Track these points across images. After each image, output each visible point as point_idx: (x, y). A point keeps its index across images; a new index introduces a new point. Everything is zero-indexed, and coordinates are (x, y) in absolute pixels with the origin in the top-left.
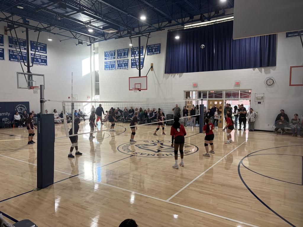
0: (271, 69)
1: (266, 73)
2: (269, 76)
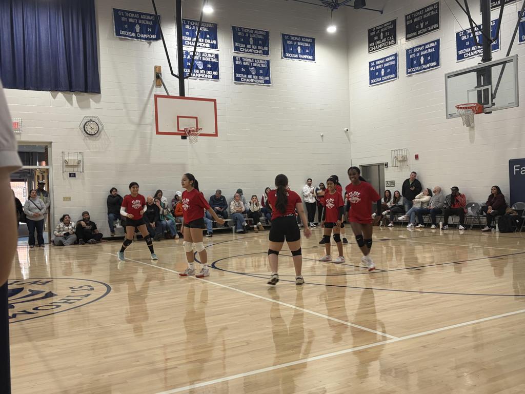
0: (91, 100)
1: (81, 107)
2: (88, 113)
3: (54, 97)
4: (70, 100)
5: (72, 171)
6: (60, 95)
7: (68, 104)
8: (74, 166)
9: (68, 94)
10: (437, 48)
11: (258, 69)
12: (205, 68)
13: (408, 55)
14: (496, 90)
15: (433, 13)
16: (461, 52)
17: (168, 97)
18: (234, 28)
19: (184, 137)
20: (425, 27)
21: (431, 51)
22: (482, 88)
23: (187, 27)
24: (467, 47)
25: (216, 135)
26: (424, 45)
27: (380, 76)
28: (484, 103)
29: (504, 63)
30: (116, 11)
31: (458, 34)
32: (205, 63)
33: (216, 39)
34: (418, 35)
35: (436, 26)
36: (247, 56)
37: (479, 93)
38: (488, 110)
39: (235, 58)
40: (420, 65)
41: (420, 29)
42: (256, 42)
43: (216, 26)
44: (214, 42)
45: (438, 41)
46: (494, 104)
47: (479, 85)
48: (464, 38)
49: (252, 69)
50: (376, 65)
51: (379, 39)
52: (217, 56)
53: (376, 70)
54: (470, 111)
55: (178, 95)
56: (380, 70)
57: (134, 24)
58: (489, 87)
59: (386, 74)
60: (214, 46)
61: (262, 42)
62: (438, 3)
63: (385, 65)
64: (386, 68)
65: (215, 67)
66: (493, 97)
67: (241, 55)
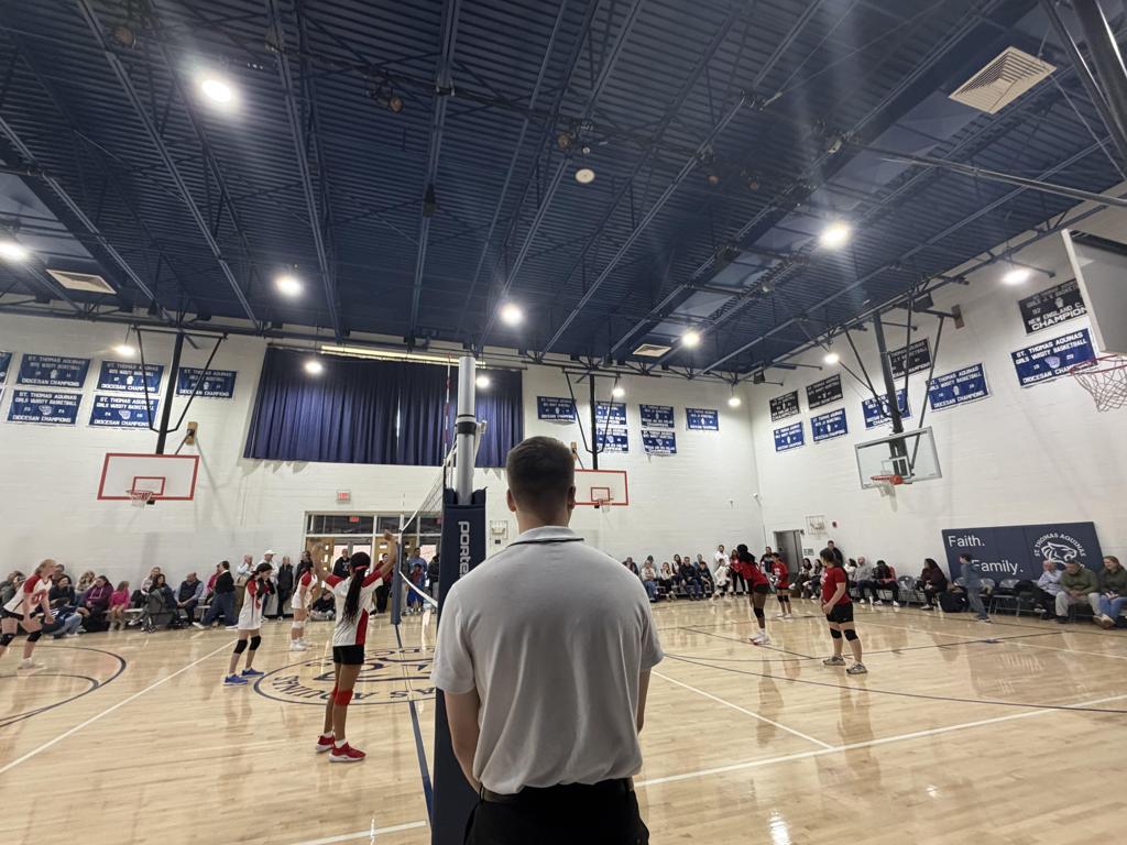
3: (486, 472)
4: (499, 476)
5: (497, 538)
6: (491, 470)
7: (497, 478)
8: (499, 534)
9: (497, 470)
10: (843, 416)
11: (664, 440)
12: (616, 442)
13: (813, 424)
14: (913, 461)
15: (835, 384)
16: (869, 420)
17: (583, 470)
18: (641, 406)
19: (597, 507)
20: (828, 397)
21: (837, 419)
22: (898, 459)
23: (600, 407)
24: (875, 415)
25: (627, 504)
26: (830, 414)
27: (786, 443)
28: (901, 473)
29: (918, 434)
30: (539, 398)
31: (863, 403)
32: (616, 438)
33: (624, 416)
34: (821, 405)
35: (839, 396)
36: (655, 430)
37: (895, 464)
38: (907, 481)
39: (642, 432)
40: (826, 432)
41: (822, 399)
42: (662, 417)
43: (625, 405)
44: (623, 419)
45: (843, 410)
46: (913, 475)
47: (893, 455)
48: (871, 407)
49: (658, 441)
50: (781, 433)
51: (782, 409)
52: (626, 431)
53: (782, 438)
54: (888, 483)
55: (591, 468)
56: (785, 438)
57: (554, 408)
58: (905, 458)
59: (792, 442)
60: (623, 423)
61: (668, 416)
62: (839, 375)
63: (791, 433)
64: (792, 436)
65: (624, 440)
66: (911, 467)
67: (648, 429)
